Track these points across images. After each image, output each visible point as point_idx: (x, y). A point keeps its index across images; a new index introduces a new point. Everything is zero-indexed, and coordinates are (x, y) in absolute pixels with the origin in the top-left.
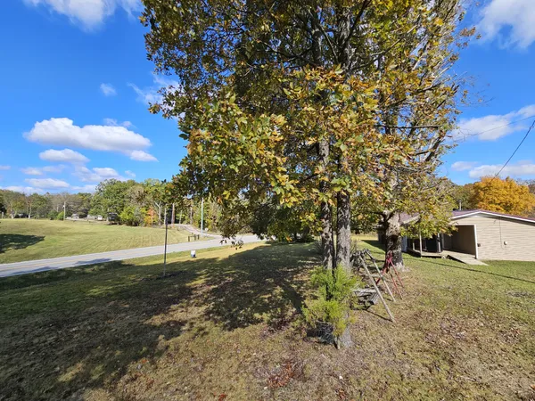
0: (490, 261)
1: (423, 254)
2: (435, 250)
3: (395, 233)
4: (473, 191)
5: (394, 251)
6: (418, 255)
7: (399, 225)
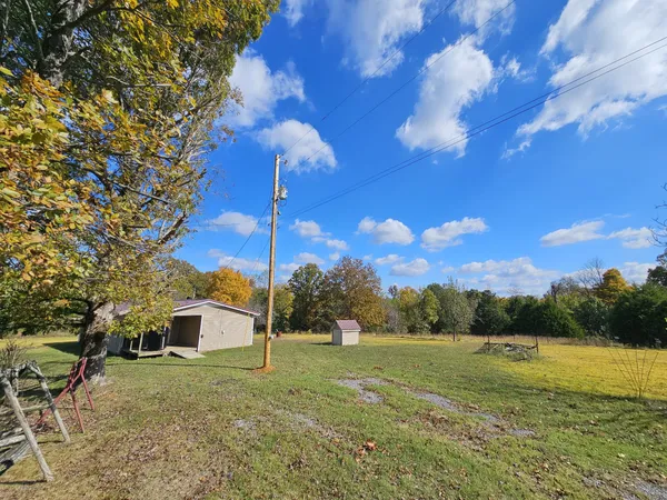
0: (208, 352)
1: (141, 354)
2: (157, 347)
3: (102, 329)
4: (210, 280)
5: (94, 357)
6: (135, 357)
7: (111, 317)
